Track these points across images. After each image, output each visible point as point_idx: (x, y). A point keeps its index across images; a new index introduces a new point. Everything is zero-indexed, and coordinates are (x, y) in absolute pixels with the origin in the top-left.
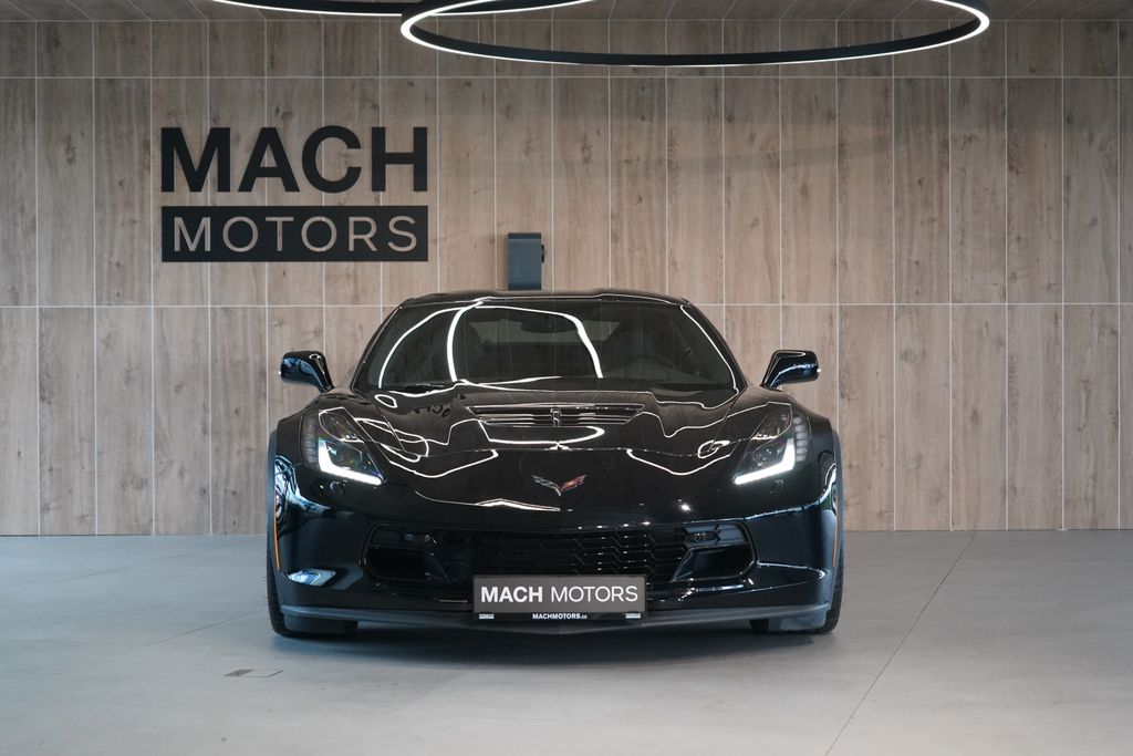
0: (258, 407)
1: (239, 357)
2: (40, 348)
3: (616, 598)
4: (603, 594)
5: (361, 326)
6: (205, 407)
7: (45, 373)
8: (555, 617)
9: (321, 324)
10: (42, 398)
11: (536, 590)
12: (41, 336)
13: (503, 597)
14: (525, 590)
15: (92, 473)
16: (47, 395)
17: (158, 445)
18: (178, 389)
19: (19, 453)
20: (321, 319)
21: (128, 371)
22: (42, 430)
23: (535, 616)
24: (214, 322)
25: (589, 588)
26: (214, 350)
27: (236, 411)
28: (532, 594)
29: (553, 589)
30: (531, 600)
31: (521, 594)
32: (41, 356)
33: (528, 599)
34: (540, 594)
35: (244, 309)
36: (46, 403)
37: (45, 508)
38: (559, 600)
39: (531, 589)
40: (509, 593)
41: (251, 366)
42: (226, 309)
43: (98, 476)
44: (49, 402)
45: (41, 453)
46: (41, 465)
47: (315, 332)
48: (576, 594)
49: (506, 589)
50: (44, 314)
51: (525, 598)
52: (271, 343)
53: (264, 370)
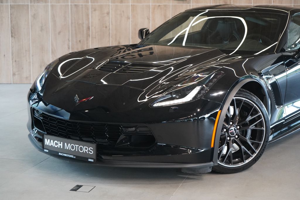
0: (87, 40)
1: (81, 22)
2: (11, 19)
3: (86, 151)
4: (81, 149)
5: (123, 11)
6: (69, 40)
7: (13, 28)
8: (65, 155)
9: (109, 10)
10: (12, 36)
11: (60, 143)
12: (11, 14)
13: (51, 144)
14: (57, 143)
15: (30, 62)
16: (13, 35)
17: (52, 52)
18: (59, 33)
19: (4, 55)
20: (109, 9)
21: (42, 27)
22: (12, 47)
23: (60, 154)
24: (71, 10)
25: (77, 146)
26: (72, 20)
27: (80, 41)
28: (59, 145)
29: (66, 144)
30: (59, 147)
31: (56, 144)
32: (11, 21)
33: (58, 146)
34: (61, 145)
35: (82, 5)
36: (13, 38)
37: (14, 74)
38: (67, 149)
39: (59, 142)
40: (53, 143)
41: (85, 25)
42: (75, 5)
43: (32, 63)
44: (14, 38)
45: (12, 55)
46: (12, 59)
47: (107, 13)
48: (73, 147)
49: (52, 141)
50: (12, 7)
51: (57, 145)
52: (92, 17)
53: (89, 27)
